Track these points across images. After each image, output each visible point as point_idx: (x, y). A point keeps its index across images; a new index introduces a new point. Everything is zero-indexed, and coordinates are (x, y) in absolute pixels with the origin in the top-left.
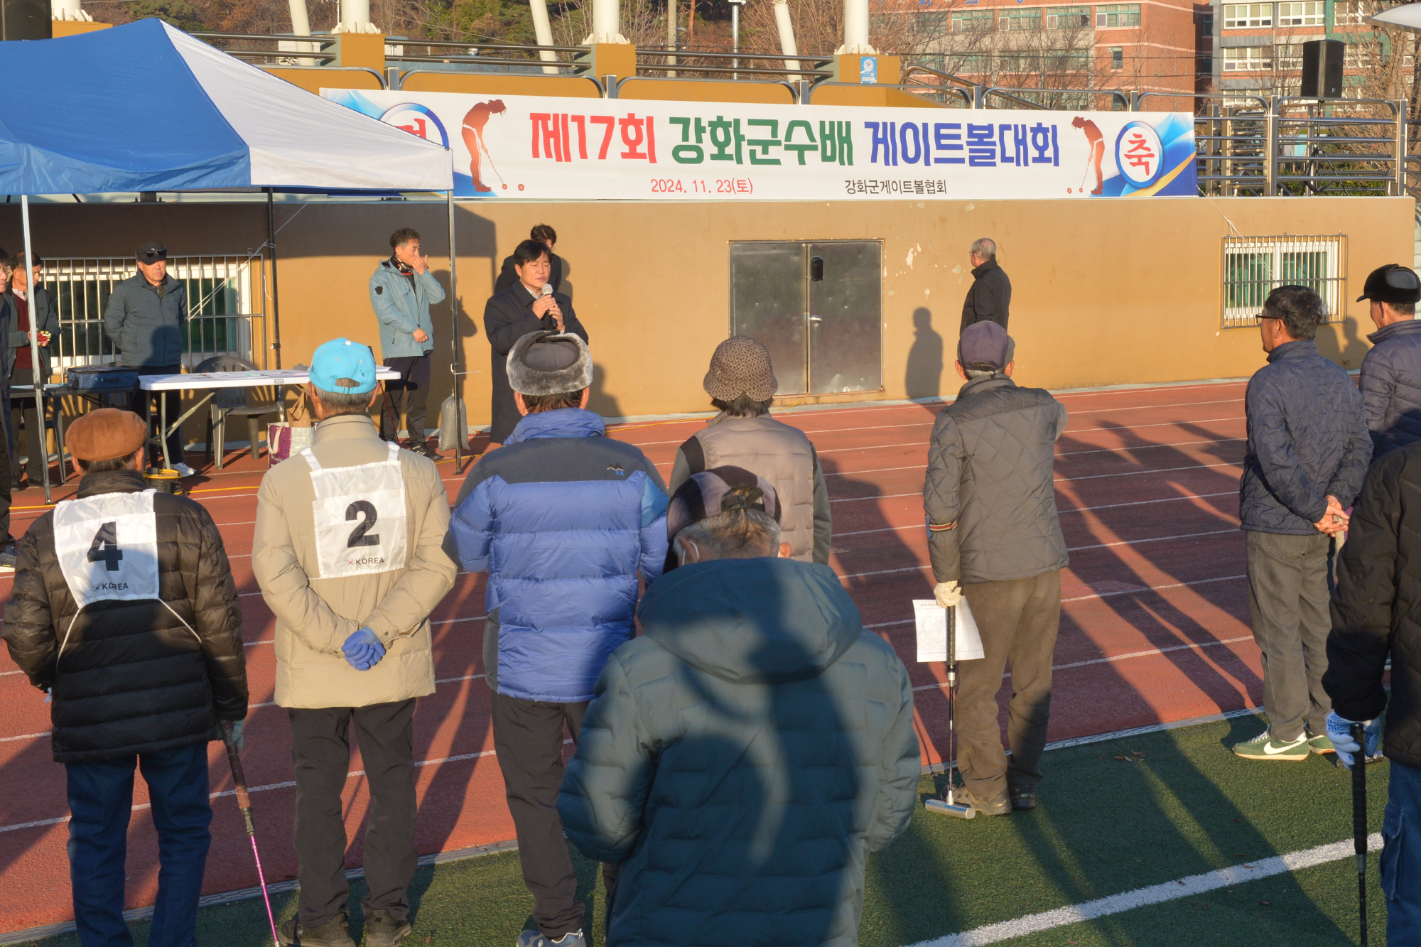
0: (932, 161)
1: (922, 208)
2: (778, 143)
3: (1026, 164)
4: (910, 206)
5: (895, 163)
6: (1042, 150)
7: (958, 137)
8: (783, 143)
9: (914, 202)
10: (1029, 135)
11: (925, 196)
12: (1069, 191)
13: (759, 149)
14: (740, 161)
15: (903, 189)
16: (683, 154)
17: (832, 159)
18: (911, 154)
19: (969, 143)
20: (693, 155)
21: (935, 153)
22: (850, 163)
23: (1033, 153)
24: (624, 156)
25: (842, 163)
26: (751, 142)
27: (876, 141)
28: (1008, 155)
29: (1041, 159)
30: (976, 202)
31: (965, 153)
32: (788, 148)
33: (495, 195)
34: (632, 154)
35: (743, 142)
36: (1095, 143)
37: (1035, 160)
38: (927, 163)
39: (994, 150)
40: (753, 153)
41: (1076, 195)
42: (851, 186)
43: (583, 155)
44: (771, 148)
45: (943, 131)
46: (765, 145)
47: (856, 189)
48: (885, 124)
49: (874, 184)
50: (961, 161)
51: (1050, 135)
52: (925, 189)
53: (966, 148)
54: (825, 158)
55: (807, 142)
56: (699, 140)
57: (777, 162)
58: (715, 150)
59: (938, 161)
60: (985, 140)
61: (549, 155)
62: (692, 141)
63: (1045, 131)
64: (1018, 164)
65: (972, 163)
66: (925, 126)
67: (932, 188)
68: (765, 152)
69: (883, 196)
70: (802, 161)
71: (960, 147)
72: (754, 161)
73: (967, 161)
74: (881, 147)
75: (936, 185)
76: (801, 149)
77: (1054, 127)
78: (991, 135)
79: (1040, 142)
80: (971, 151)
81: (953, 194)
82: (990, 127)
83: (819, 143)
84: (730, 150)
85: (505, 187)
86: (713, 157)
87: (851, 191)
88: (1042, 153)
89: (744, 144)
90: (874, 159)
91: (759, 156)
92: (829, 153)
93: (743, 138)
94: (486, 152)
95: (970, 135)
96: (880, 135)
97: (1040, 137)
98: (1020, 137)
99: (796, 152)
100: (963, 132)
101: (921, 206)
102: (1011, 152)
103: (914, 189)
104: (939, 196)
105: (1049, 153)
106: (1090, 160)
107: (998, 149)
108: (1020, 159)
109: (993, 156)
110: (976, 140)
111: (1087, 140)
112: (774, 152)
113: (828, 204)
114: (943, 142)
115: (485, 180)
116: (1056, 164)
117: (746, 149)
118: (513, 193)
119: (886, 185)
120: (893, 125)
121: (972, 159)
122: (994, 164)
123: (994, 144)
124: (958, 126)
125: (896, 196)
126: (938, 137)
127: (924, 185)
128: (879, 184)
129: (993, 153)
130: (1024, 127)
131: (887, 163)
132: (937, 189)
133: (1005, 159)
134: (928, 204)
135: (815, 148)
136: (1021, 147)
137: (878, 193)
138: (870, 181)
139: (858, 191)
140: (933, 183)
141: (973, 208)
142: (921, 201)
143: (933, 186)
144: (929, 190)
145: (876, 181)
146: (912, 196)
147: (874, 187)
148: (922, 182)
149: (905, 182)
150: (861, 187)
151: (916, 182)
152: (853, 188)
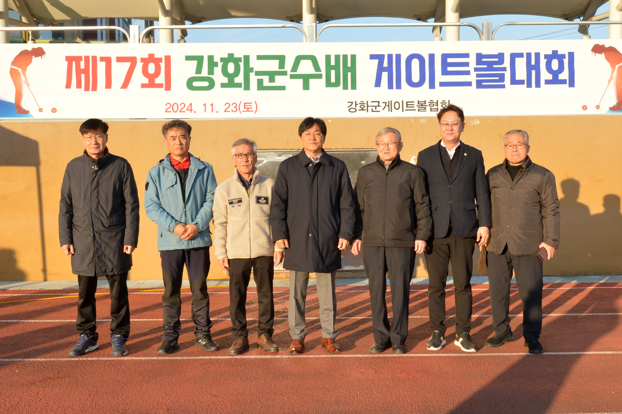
0: (437, 84)
1: (424, 123)
2: (285, 73)
3: (538, 85)
4: (412, 121)
5: (399, 87)
7: (467, 64)
8: (289, 73)
9: (416, 119)
10: (543, 62)
11: (427, 114)
12: (585, 108)
13: (266, 79)
14: (247, 87)
15: (405, 108)
16: (196, 84)
17: (337, 84)
18: (416, 80)
19: (476, 70)
20: (206, 84)
21: (441, 78)
22: (355, 88)
23: (545, 75)
24: (144, 86)
25: (345, 88)
26: (257, 73)
27: (380, 69)
28: (518, 78)
29: (555, 81)
30: (482, 118)
31: (472, 78)
32: (292, 77)
34: (151, 84)
35: (251, 74)
36: (618, 66)
37: (547, 82)
38: (432, 86)
39: (504, 74)
40: (260, 82)
41: (591, 112)
42: (353, 106)
43: (108, 85)
44: (277, 77)
45: (450, 60)
46: (272, 75)
47: (358, 108)
48: (390, 56)
49: (376, 104)
50: (469, 84)
51: (566, 60)
52: (427, 107)
53: (473, 74)
54: (329, 84)
55: (312, 71)
56: (211, 72)
57: (283, 88)
58: (225, 80)
59: (442, 84)
60: (494, 66)
61: (79, 86)
62: (205, 72)
63: (561, 57)
64: (529, 85)
65: (479, 85)
66: (432, 57)
67: (434, 107)
68: (272, 80)
70: (306, 87)
71: (468, 73)
72: (261, 88)
73: (474, 84)
74: (385, 75)
75: (440, 105)
76: (306, 79)
77: (571, 55)
78: (501, 61)
79: (555, 68)
80: (478, 76)
82: (501, 56)
83: (323, 72)
84: (240, 79)
85: (41, 110)
86: (223, 85)
87: (353, 110)
88: (555, 76)
89: (252, 75)
90: (377, 84)
91: (266, 83)
92: (333, 80)
93: (252, 70)
94: (28, 85)
95: (479, 61)
96: (385, 64)
97: (554, 62)
98: (534, 63)
99: (301, 81)
100: (472, 61)
101: (422, 121)
102: (522, 76)
103: (416, 108)
105: (564, 76)
107: (508, 73)
109: (501, 80)
110: (486, 66)
111: (607, 64)
112: (279, 80)
114: (450, 69)
115: (25, 105)
116: (572, 84)
117: (253, 79)
118: (47, 115)
119: (388, 104)
120: (398, 57)
121: (478, 82)
122: (503, 86)
123: (504, 69)
124: (467, 56)
125: (398, 113)
126: (445, 64)
127: (427, 104)
128: (381, 104)
129: (502, 76)
130: (537, 55)
133: (514, 81)
134: (431, 119)
135: (320, 76)
136: (533, 71)
137: (379, 111)
138: (372, 102)
139: (359, 110)
140: (437, 103)
141: (478, 123)
142: (423, 118)
143: (437, 105)
144: (431, 109)
145: (379, 102)
146: (416, 114)
147: (376, 107)
148: (425, 102)
149: (407, 102)
150: (362, 107)
151: (418, 102)
152: (354, 107)
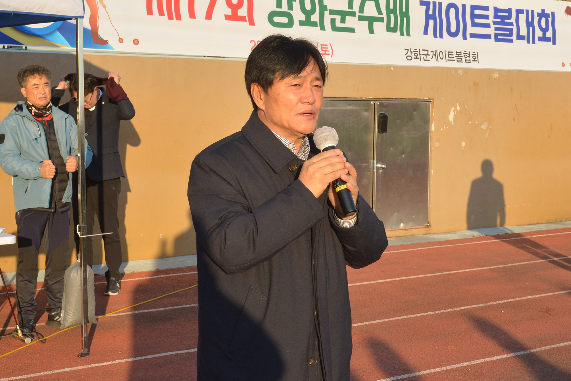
0: (468, 36)
1: (461, 74)
2: (353, 14)
3: (534, 42)
4: (453, 72)
5: (441, 37)
6: (545, 31)
7: (486, 17)
8: (358, 14)
9: (456, 69)
10: (536, 19)
11: (464, 65)
12: (563, 65)
13: (338, 18)
14: (323, 28)
15: (448, 58)
16: (277, 19)
17: (394, 30)
18: (453, 29)
19: (495, 23)
20: (285, 20)
21: (471, 30)
22: (408, 34)
23: (539, 33)
24: (227, 18)
25: (402, 34)
26: (332, 12)
27: (428, 17)
28: (522, 34)
29: (544, 39)
30: (500, 71)
31: (491, 31)
32: (361, 18)
33: (113, 49)
34: (234, 17)
35: (325, 12)
37: (540, 39)
38: (465, 38)
40: (333, 21)
41: (567, 69)
42: (409, 54)
43: (192, 15)
44: (348, 18)
45: (477, 12)
46: (343, 15)
47: (413, 56)
48: (434, 3)
49: (426, 53)
50: (488, 37)
51: (550, 19)
52: (463, 59)
53: (493, 26)
54: (389, 29)
55: (376, 14)
56: (290, 7)
57: (352, 30)
58: (303, 18)
59: (473, 36)
60: (506, 21)
61: (161, 13)
62: (285, 8)
63: (547, 16)
64: (528, 42)
65: (497, 40)
66: (464, 6)
67: (468, 58)
68: (343, 21)
69: (433, 63)
70: (371, 31)
71: (488, 26)
72: (335, 28)
73: (493, 37)
74: (431, 22)
75: (471, 56)
76: (371, 20)
77: (553, 13)
78: (509, 17)
79: (544, 25)
80: (496, 29)
81: (484, 64)
82: (509, 11)
83: (385, 16)
84: (315, 18)
85: (121, 40)
86: (301, 23)
87: (409, 58)
88: (544, 34)
89: (326, 13)
90: (426, 32)
91: (338, 24)
92: (392, 25)
93: (326, 7)
94: (104, 7)
95: (496, 16)
96: (431, 12)
97: (543, 20)
98: (530, 20)
99: (366, 23)
100: (491, 13)
101: (460, 72)
102: (523, 32)
103: (455, 58)
104: (473, 65)
105: (549, 34)
107: (515, 28)
108: (529, 38)
109: (511, 35)
110: (499, 20)
112: (351, 22)
113: (392, 68)
114: (477, 21)
115: (103, 34)
116: (554, 43)
117: (328, 17)
118: (128, 47)
119: (435, 54)
120: (440, 4)
121: (496, 35)
122: (511, 41)
123: (511, 24)
124: (486, 8)
125: (442, 64)
126: (473, 16)
127: (463, 55)
128: (430, 53)
129: (511, 30)
130: (533, 12)
131: (435, 36)
132: (472, 59)
133: (520, 37)
134: (466, 71)
135: (381, 20)
136: (531, 28)
137: (429, 60)
138: (423, 50)
139: (414, 58)
140: (469, 54)
141: (497, 75)
142: (461, 69)
143: (469, 56)
144: (466, 60)
145: (428, 50)
146: (454, 64)
147: (426, 55)
148: (461, 52)
149: (448, 52)
150: (416, 55)
151: (457, 52)
152: (410, 55)
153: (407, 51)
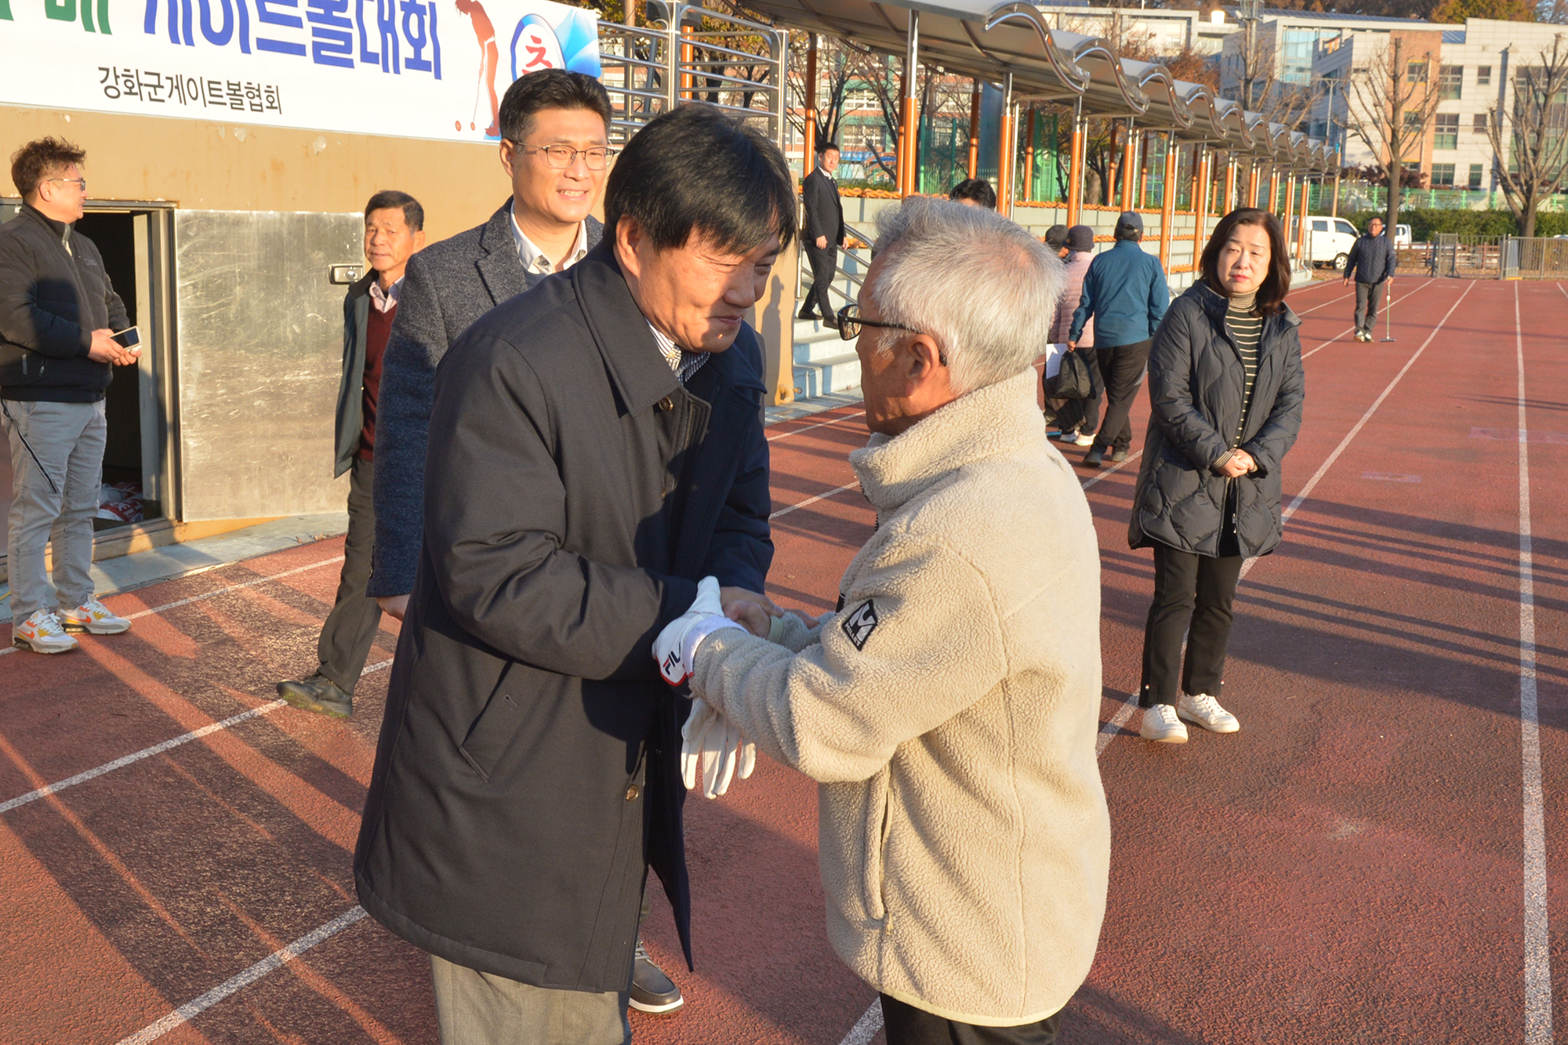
0: (253, 43)
1: (242, 139)
3: (397, 71)
4: (222, 133)
5: (189, 41)
6: (418, 44)
9: (230, 127)
10: (399, 15)
11: (246, 117)
12: (458, 126)
15: (208, 98)
17: (68, 14)
18: (217, 25)
19: (312, 17)
21: (259, 29)
22: (106, 29)
23: (406, 51)
25: (88, 26)
28: (370, 49)
29: (416, 63)
30: (329, 136)
31: (303, 36)
36: (486, 43)
37: (409, 64)
38: (245, 48)
39: (350, 35)
41: (466, 135)
42: (111, 81)
47: (123, 89)
49: (154, 80)
50: (301, 50)
51: (427, 19)
52: (246, 100)
53: (307, 25)
54: (53, 11)
59: (265, 45)
60: (335, 14)
63: (420, 11)
64: (385, 68)
65: (319, 59)
67: (256, 101)
69: (172, 108)
71: (296, 22)
73: (309, 50)
74: (163, 3)
75: (264, 95)
77: (432, 6)
78: (344, 4)
79: (415, 34)
80: (316, 32)
81: (294, 115)
87: (113, 92)
88: (418, 53)
90: (150, 27)
92: (61, 1)
97: (414, 18)
98: (386, 18)
101: (240, 134)
102: (374, 45)
103: (226, 99)
104: (268, 118)
105: (427, 54)
106: (480, 75)
107: (355, 32)
108: (385, 60)
109: (348, 49)
110: (321, 11)
111: (475, 36)
113: (68, 118)
114: (271, 7)
116: (438, 76)
119: (177, 84)
121: (317, 47)
122: (349, 64)
123: (347, 23)
125: (195, 110)
127: (244, 91)
128: (164, 82)
129: (348, 38)
131: (175, 39)
132: (265, 104)
133: (368, 57)
134: (253, 130)
136: (389, 36)
137: (163, 101)
138: (146, 73)
139: (126, 93)
140: (258, 90)
141: (324, 146)
142: (240, 126)
143: (259, 96)
144: (252, 105)
145: (158, 75)
146: (223, 114)
147: (155, 87)
148: (239, 85)
149: (209, 82)
150: (129, 84)
151: (229, 84)
152: (114, 85)
153: (105, 72)
